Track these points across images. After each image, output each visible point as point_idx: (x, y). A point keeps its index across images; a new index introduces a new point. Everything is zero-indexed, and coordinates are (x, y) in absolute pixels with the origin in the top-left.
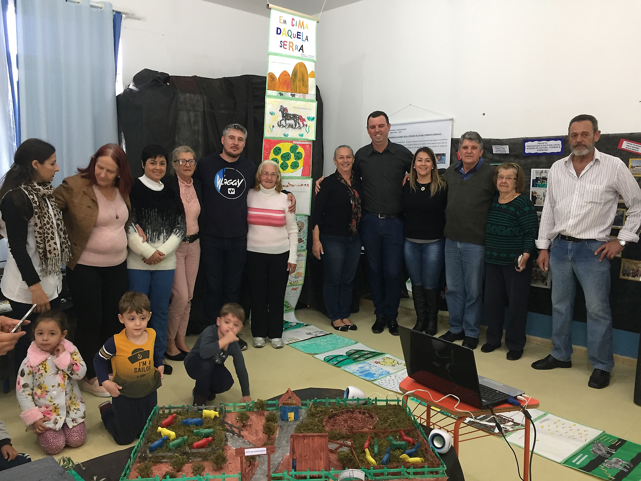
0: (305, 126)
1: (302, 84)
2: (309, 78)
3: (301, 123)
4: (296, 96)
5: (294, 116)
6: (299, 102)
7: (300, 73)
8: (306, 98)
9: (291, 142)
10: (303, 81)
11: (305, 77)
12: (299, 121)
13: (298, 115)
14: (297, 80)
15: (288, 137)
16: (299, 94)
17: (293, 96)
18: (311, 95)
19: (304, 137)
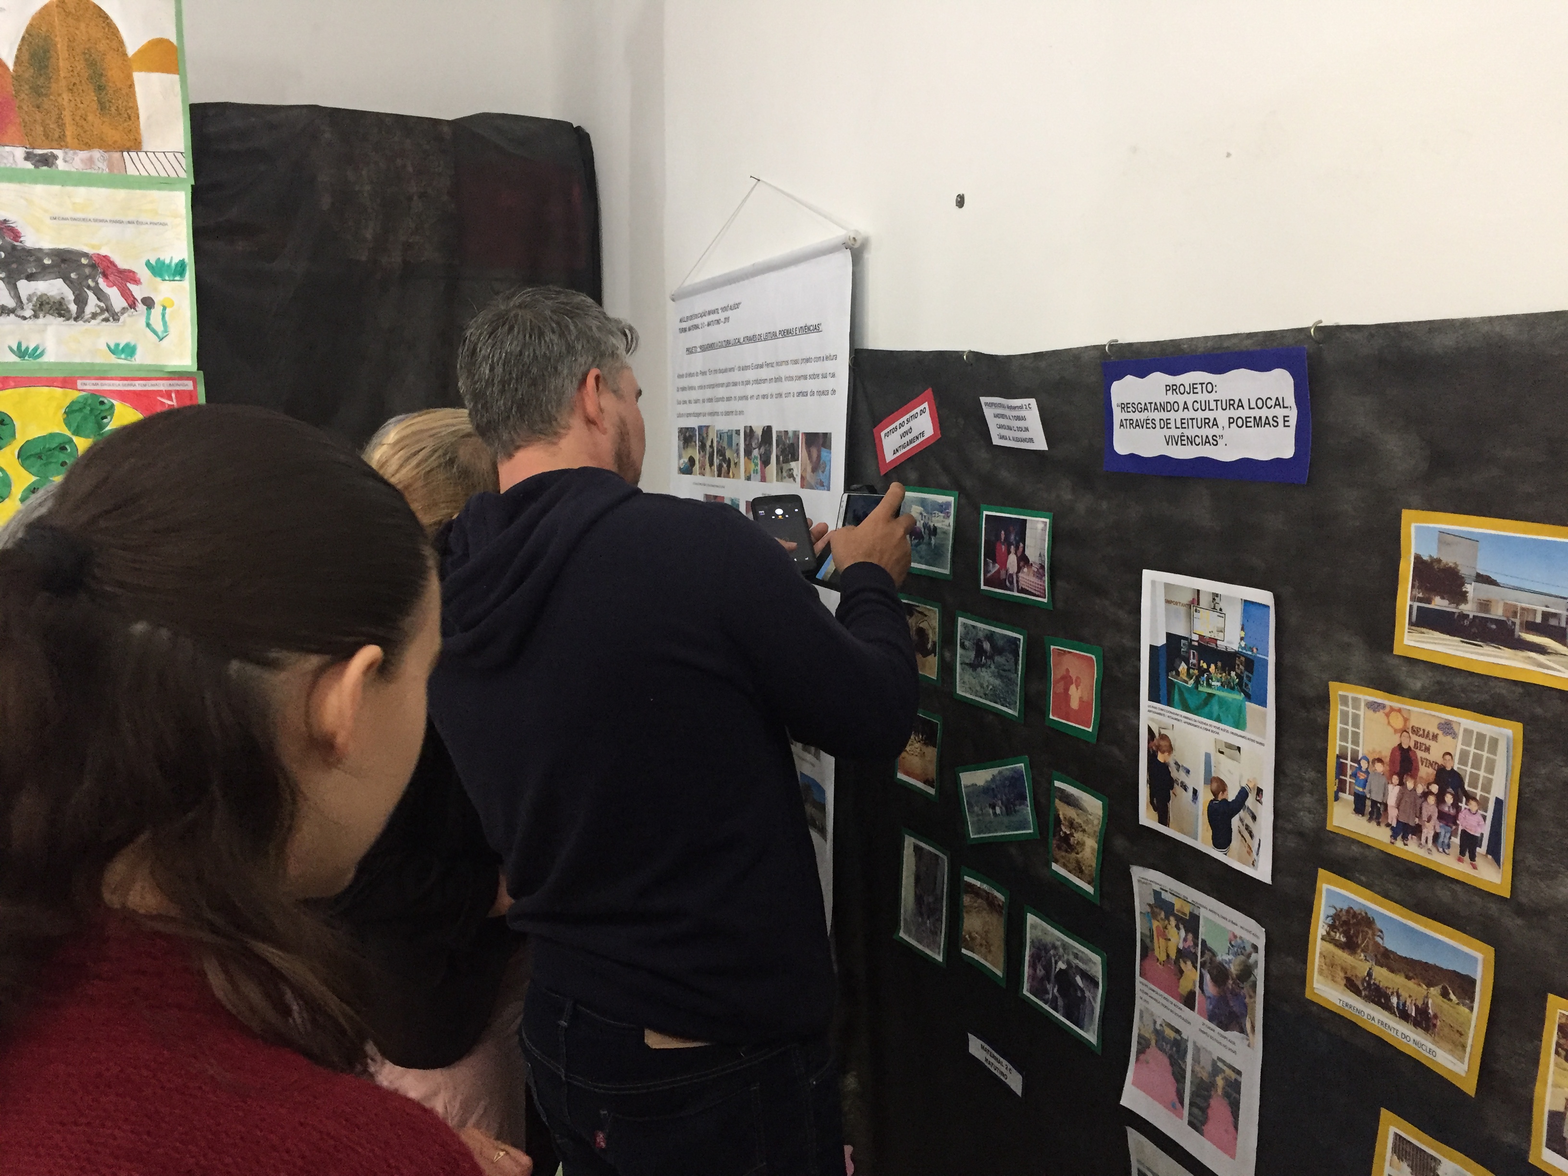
0: (141, 307)
1: (95, 105)
2: (138, 77)
3: (114, 294)
4: (60, 163)
5: (64, 261)
6: (82, 193)
7: (71, 48)
8: (131, 170)
9: (67, 383)
10: (100, 88)
11: (113, 73)
12: (101, 281)
13: (86, 255)
14: (60, 85)
15: (45, 359)
16: (83, 154)
17: (47, 161)
18: (161, 156)
19: (140, 358)
